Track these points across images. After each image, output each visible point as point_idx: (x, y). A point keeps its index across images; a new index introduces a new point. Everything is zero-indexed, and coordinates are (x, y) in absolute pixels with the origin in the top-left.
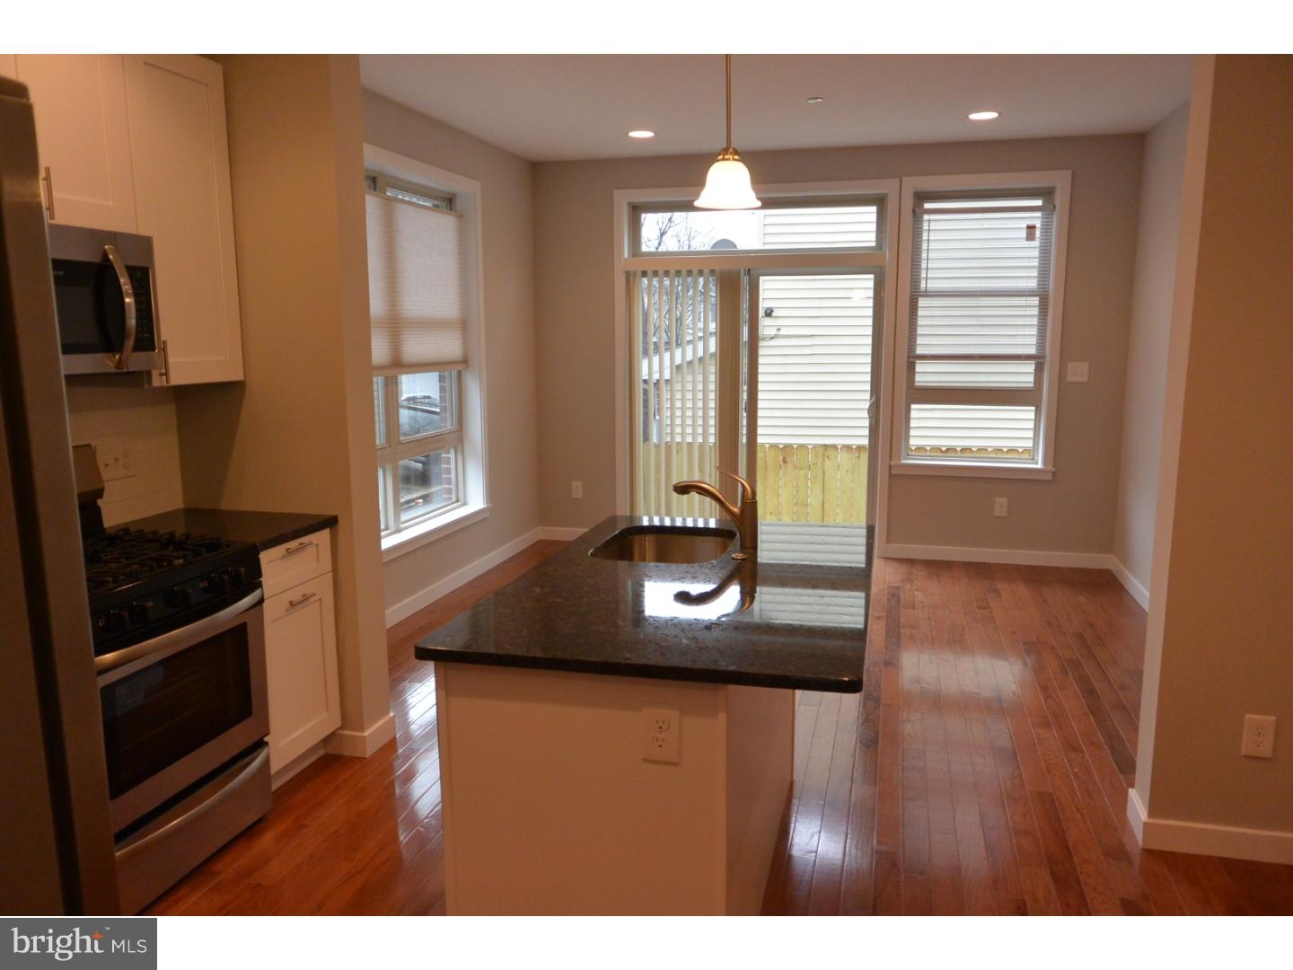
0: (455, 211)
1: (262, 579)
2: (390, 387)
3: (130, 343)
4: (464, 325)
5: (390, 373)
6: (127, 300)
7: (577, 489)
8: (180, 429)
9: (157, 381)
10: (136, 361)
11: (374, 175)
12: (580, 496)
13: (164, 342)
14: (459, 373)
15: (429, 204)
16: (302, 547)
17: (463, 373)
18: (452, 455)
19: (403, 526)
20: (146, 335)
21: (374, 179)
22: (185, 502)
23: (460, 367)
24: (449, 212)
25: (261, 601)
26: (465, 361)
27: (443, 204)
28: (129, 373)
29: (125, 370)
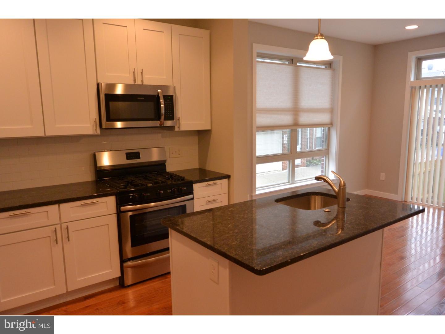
0: (332, 68)
1: (193, 192)
2: (293, 133)
3: (163, 118)
4: (332, 110)
5: (294, 128)
6: (162, 106)
7: (383, 176)
8: (199, 144)
9: (177, 129)
10: (169, 123)
11: (292, 58)
12: (384, 179)
13: (179, 118)
14: (329, 129)
15: (324, 67)
16: (215, 184)
17: (331, 128)
18: (324, 159)
19: (295, 182)
20: (171, 116)
21: (292, 60)
22: (199, 166)
23: (329, 126)
24: (330, 69)
25: (193, 199)
26: (331, 124)
27: (327, 66)
28: (164, 127)
29: (163, 126)
